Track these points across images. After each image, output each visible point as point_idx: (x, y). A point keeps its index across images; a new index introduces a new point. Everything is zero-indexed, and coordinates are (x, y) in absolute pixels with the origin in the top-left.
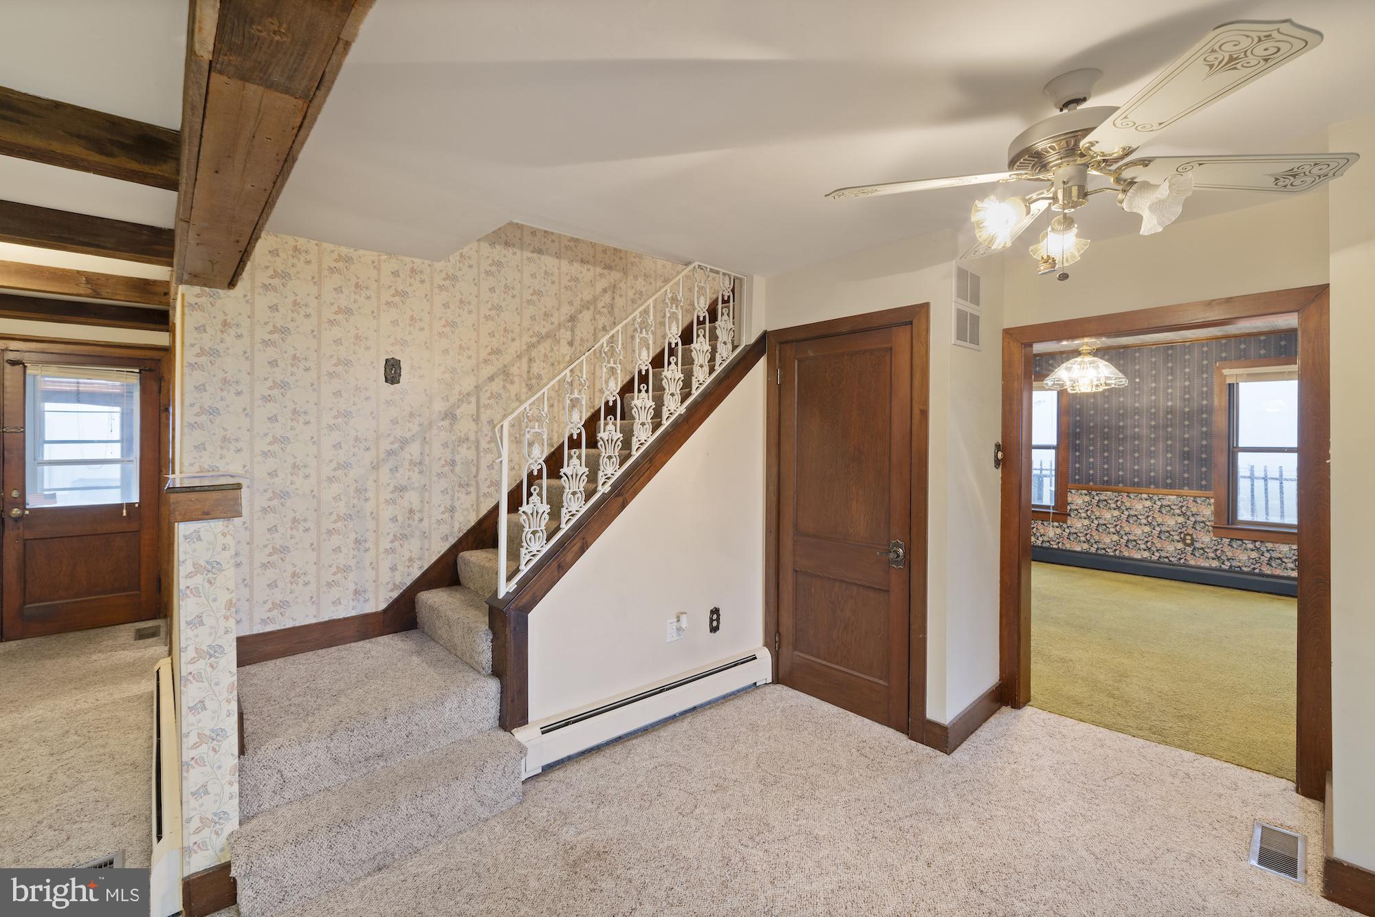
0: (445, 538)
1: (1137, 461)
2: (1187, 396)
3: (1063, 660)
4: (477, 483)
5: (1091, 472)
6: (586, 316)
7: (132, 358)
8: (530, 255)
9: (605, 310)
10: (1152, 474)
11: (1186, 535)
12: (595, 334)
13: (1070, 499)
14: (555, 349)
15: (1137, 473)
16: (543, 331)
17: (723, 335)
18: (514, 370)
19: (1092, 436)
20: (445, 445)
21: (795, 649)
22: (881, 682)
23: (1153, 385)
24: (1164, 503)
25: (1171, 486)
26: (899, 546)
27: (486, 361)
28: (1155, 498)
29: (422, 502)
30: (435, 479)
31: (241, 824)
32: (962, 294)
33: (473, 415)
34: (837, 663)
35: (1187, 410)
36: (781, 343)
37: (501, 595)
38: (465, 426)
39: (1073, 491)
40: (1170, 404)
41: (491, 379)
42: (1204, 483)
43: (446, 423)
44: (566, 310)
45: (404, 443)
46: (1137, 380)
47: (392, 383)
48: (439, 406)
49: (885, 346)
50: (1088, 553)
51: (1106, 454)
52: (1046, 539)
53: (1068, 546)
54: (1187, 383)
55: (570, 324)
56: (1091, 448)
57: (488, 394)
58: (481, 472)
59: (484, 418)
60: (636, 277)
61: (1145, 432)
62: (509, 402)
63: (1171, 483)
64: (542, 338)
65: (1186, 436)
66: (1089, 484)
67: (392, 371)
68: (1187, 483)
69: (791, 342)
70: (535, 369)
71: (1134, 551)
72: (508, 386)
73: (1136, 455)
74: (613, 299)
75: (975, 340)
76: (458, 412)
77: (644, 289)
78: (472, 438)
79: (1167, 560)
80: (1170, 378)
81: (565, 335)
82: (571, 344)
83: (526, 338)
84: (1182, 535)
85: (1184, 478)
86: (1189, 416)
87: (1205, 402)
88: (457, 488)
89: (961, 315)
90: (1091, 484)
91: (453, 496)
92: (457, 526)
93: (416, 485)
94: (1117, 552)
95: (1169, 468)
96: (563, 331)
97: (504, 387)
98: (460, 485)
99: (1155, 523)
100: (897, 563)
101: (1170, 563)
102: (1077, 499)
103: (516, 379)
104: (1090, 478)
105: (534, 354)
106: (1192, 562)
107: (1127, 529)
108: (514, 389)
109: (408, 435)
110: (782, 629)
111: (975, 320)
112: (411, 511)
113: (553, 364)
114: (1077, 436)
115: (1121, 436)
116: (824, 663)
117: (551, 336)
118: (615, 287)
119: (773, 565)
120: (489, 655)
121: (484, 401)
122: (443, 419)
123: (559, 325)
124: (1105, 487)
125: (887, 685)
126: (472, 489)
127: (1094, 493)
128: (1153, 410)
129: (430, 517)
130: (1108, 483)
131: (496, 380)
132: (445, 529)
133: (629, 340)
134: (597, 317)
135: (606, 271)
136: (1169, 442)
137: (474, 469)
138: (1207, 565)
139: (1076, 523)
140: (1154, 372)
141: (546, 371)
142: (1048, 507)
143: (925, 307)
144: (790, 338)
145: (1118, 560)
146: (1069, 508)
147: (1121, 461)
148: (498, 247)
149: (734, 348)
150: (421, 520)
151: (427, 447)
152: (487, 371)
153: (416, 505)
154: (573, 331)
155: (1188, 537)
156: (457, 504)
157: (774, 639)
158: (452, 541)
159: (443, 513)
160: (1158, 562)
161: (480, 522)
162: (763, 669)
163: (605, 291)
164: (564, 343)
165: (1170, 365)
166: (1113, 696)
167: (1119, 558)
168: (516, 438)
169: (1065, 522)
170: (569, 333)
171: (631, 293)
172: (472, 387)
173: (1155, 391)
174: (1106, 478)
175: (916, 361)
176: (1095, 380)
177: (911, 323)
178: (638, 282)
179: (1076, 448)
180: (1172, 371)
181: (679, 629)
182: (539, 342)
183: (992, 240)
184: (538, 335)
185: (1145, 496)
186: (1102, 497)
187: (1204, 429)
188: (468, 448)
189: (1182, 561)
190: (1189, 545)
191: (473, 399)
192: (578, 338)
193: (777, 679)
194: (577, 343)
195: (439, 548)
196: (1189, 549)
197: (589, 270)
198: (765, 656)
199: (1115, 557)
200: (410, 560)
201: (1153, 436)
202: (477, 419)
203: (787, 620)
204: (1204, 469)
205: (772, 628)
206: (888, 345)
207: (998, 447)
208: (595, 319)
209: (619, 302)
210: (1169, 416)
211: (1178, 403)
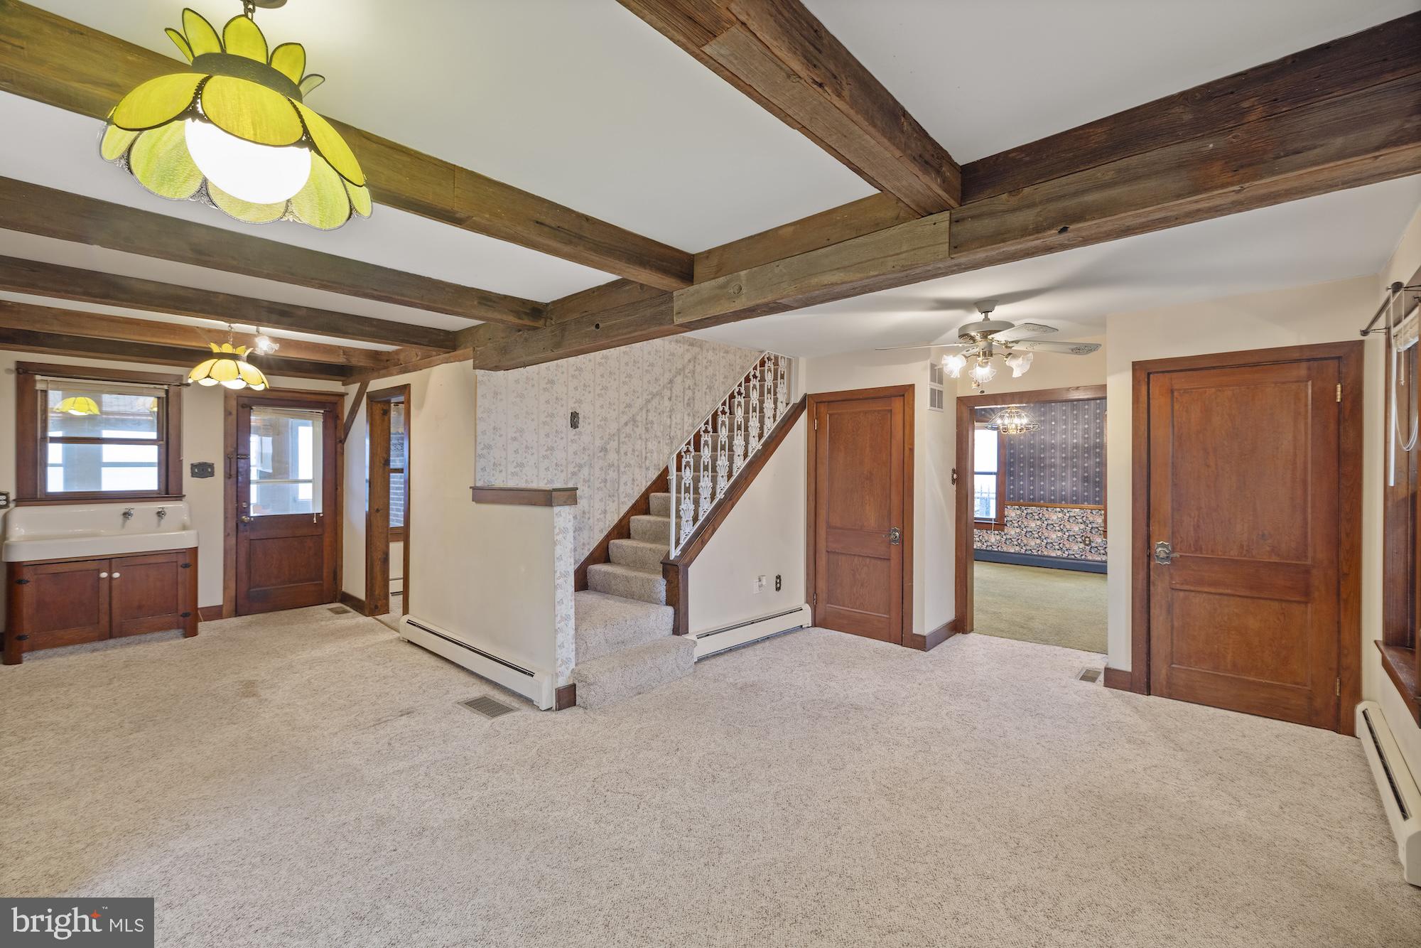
0: (601, 531)
1: (1053, 483)
2: (1086, 436)
3: (994, 613)
4: (618, 495)
5: (1021, 492)
6: (679, 379)
7: (317, 402)
9: (690, 375)
10: (1063, 493)
11: (1085, 538)
12: (684, 392)
13: (1006, 513)
14: (661, 402)
15: (1053, 493)
16: (655, 391)
17: (781, 397)
18: (638, 418)
19: (1022, 465)
20: (601, 469)
21: (828, 603)
22: (885, 616)
23: (1064, 427)
24: (1094, 526)
25: (1076, 502)
26: (895, 531)
27: (623, 413)
28: (1066, 511)
30: (596, 491)
31: (576, 665)
32: (933, 379)
33: (616, 449)
34: (856, 609)
35: (1086, 445)
36: (817, 403)
37: (672, 557)
38: (612, 456)
39: (1008, 507)
40: (1075, 441)
41: (626, 424)
42: (1097, 499)
43: (602, 454)
44: (668, 376)
45: (580, 466)
46: (1053, 423)
47: (575, 428)
48: (598, 443)
49: (887, 408)
50: (1019, 554)
51: (1032, 479)
52: (989, 544)
53: (1005, 549)
54: (1086, 426)
55: (669, 385)
56: (1021, 474)
57: (624, 435)
58: (621, 486)
59: (622, 451)
60: (708, 351)
61: (1058, 461)
63: (1076, 500)
64: (654, 396)
65: (1086, 465)
66: (1021, 502)
67: (574, 420)
68: (1086, 499)
69: (824, 402)
70: (650, 418)
71: (1051, 551)
72: (635, 429)
73: (1053, 479)
74: (695, 366)
75: (940, 406)
76: (608, 447)
77: (712, 359)
78: (616, 464)
79: (1073, 557)
80: (1075, 422)
81: (667, 393)
82: (670, 399)
83: (645, 396)
84: (1083, 538)
85: (1084, 496)
86: (1087, 450)
87: (1098, 440)
88: (607, 498)
89: (933, 391)
90: (1022, 501)
91: (605, 503)
92: (607, 523)
93: (586, 495)
94: (1039, 552)
95: (1075, 489)
96: (665, 390)
97: (633, 430)
98: (609, 496)
99: (1065, 530)
100: (895, 541)
101: (1076, 559)
102: (1012, 513)
103: (640, 424)
104: (1021, 497)
105: (649, 407)
106: (1090, 558)
107: (1046, 535)
108: (638, 431)
109: (582, 462)
110: (818, 591)
111: (940, 393)
112: (584, 512)
114: (1011, 464)
115: (1042, 465)
116: (847, 609)
117: (659, 394)
118: (695, 358)
119: (812, 548)
120: (664, 594)
121: (622, 439)
122: (601, 452)
123: (664, 386)
124: (1031, 503)
125: (888, 616)
126: (616, 499)
127: (1023, 508)
128: (1064, 446)
129: (593, 517)
130: (1033, 500)
131: (629, 424)
132: (601, 524)
133: (704, 395)
134: (685, 380)
135: (690, 347)
136: (1075, 470)
137: (617, 485)
138: (1099, 559)
139: (1012, 531)
140: (1064, 417)
141: (656, 418)
142: (991, 520)
143: (912, 386)
144: (824, 400)
145: (1039, 558)
146: (1006, 520)
147: (1042, 483)
149: (787, 404)
150: (589, 518)
151: (592, 470)
152: (624, 419)
153: (586, 509)
154: (671, 390)
155: (1087, 539)
156: (607, 508)
157: (813, 597)
158: (605, 533)
159: (600, 514)
160: (1067, 558)
161: (621, 521)
162: (806, 617)
163: (690, 361)
164: (666, 398)
165: (1075, 412)
166: (1022, 627)
167: (1041, 556)
169: (1003, 530)
170: (669, 392)
171: (705, 361)
172: (616, 430)
173: (1065, 431)
174: (1031, 497)
175: (907, 418)
176: (1019, 425)
177: (903, 395)
178: (709, 354)
179: (1011, 474)
180: (1076, 417)
181: (760, 586)
182: (652, 398)
183: (951, 372)
184: (651, 393)
185: (1058, 509)
186: (1029, 511)
187: (1098, 460)
188: (614, 471)
189: (1083, 557)
190: (1087, 545)
191: (616, 438)
192: (674, 395)
193: (815, 625)
194: (673, 398)
195: (598, 537)
196: (1088, 548)
197: (680, 347)
198: (807, 609)
199: (1038, 556)
200: (584, 544)
201: (1064, 465)
202: (618, 452)
203: (822, 584)
204: (1097, 489)
205: (812, 591)
206: (890, 408)
207: (954, 471)
208: (684, 381)
209: (698, 369)
210: (1075, 450)
211: (1081, 441)
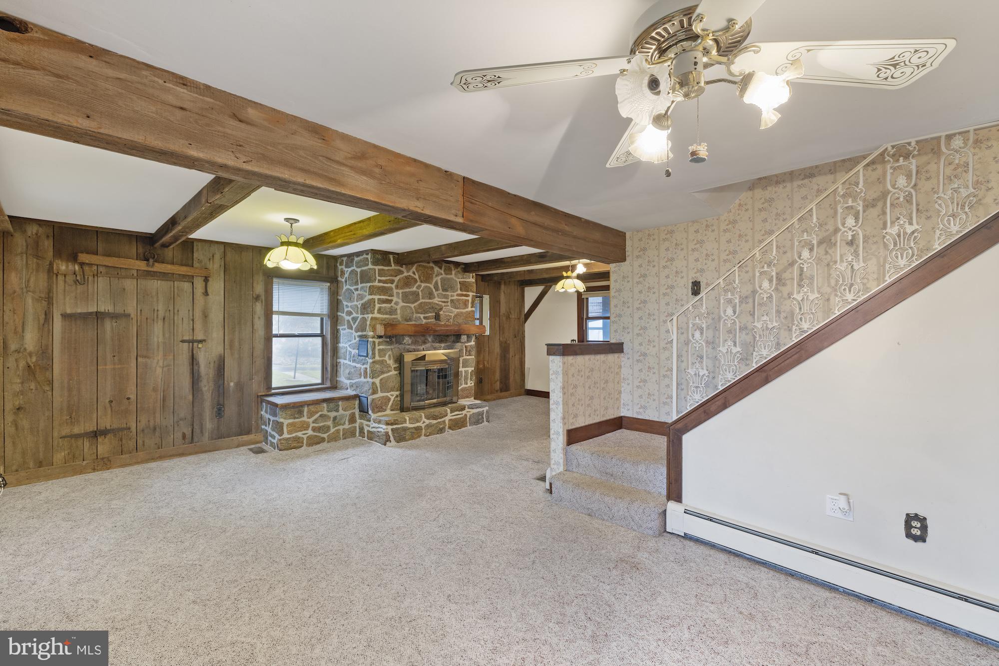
8: (800, 182)
29: (714, 366)
33: (750, 311)
47: (696, 295)
62: (782, 300)
67: (696, 288)
113: (828, 265)
148: (769, 188)
168: (789, 327)
172: (749, 292)
188: (747, 334)
